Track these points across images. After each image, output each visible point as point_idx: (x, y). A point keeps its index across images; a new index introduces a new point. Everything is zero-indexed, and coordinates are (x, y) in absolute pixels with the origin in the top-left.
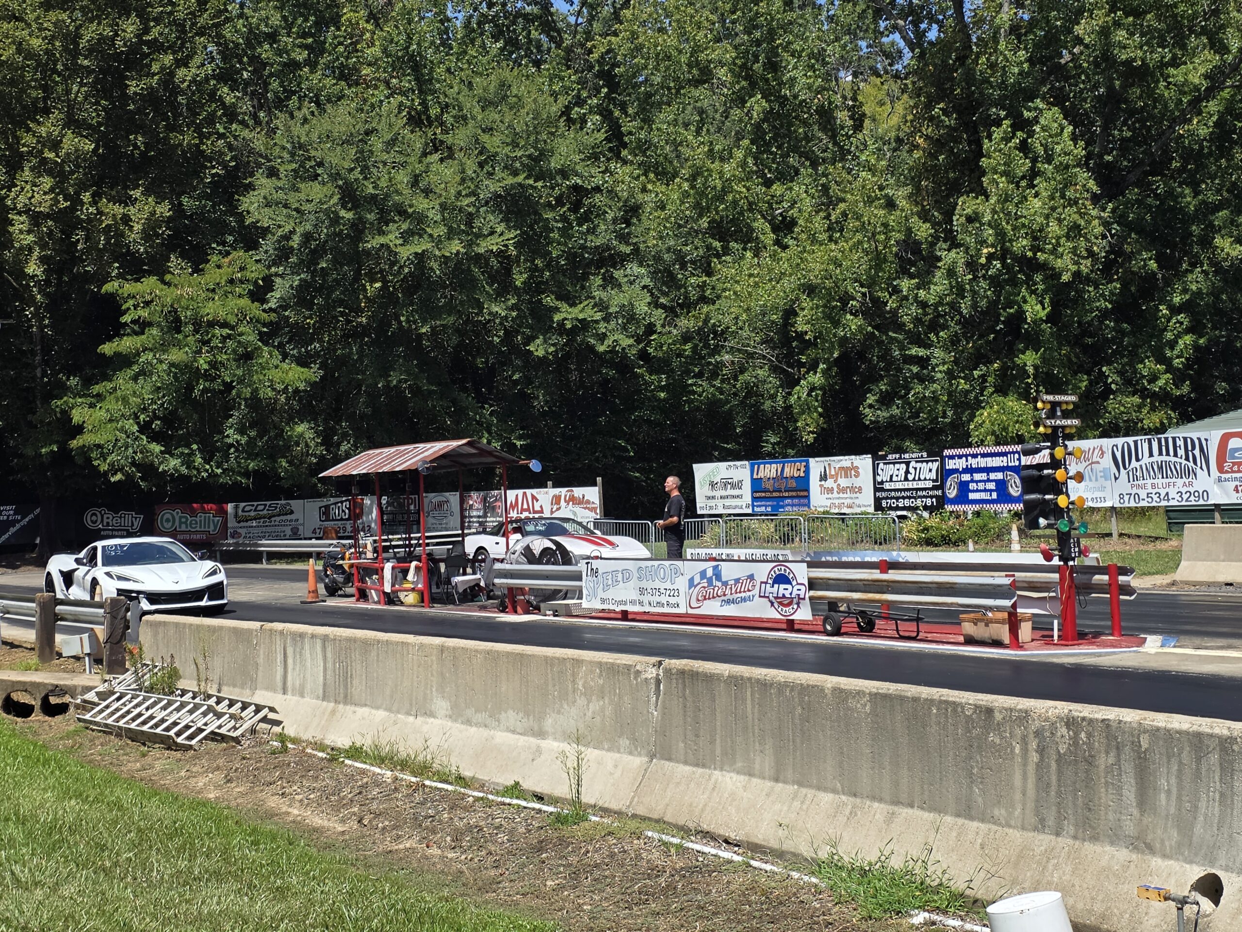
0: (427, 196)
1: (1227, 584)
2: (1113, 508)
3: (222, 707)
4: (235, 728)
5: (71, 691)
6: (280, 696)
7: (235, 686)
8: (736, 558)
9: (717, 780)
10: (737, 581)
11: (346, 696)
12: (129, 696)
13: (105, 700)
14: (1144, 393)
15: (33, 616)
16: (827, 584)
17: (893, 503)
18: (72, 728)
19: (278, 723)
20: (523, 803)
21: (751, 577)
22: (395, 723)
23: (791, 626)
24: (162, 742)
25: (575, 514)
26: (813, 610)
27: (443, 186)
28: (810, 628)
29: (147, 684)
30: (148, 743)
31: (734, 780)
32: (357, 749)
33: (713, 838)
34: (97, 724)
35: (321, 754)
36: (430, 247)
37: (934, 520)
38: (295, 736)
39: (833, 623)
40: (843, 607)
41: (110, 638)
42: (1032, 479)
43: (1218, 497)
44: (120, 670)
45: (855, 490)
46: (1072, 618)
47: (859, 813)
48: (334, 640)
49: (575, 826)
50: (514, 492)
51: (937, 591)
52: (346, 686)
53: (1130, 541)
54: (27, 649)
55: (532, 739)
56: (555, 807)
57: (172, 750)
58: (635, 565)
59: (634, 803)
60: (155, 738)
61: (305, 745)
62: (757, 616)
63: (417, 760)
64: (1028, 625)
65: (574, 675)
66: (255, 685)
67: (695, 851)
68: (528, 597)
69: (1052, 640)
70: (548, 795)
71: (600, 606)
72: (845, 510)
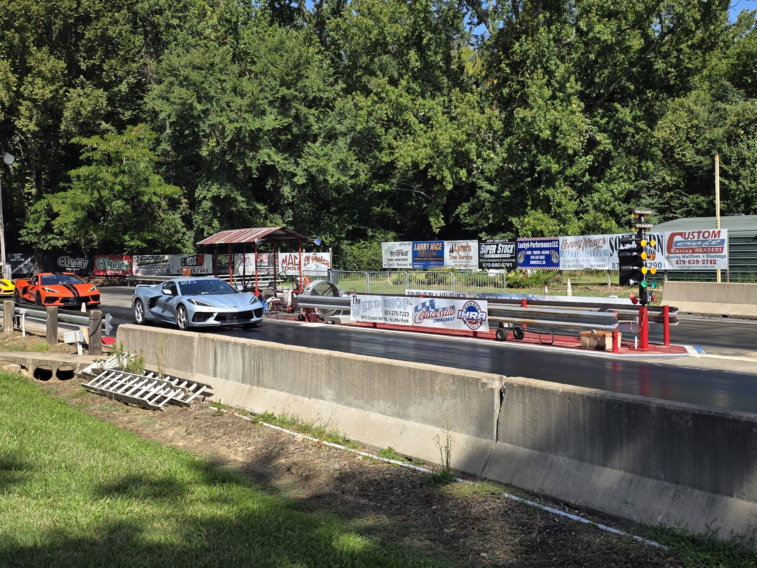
0: (242, 98)
2: (609, 271)
3: (174, 383)
4: (185, 398)
5: (74, 366)
6: (212, 378)
7: (180, 370)
9: (552, 461)
10: (444, 309)
11: (258, 381)
12: (114, 373)
13: (99, 374)
15: (45, 319)
16: (499, 313)
17: (489, 265)
18: (78, 390)
19: (210, 395)
20: (400, 463)
21: (453, 307)
22: (295, 401)
23: (475, 335)
24: (139, 404)
25: (317, 266)
26: (490, 325)
27: (251, 93)
28: (489, 336)
29: (125, 366)
30: (130, 404)
31: (568, 462)
32: (269, 416)
33: (556, 502)
34: (95, 389)
35: (245, 418)
36: (244, 125)
37: (512, 274)
38: (226, 404)
39: (502, 334)
40: (506, 325)
41: (93, 334)
42: (626, 257)
43: (667, 266)
44: (99, 352)
45: (468, 258)
46: (646, 336)
47: (682, 496)
48: (250, 347)
49: (448, 486)
50: (285, 254)
51: (568, 319)
52: (259, 376)
53: (618, 288)
54: (41, 336)
55: (398, 420)
56: (424, 468)
57: (146, 409)
58: (383, 298)
59: (485, 471)
60: (134, 401)
61: (233, 411)
62: (456, 328)
63: (314, 427)
64: (619, 338)
65: (432, 382)
66: (194, 370)
67: (548, 512)
68: (317, 313)
69: (634, 348)
70: (415, 458)
71: (361, 320)
72: (462, 268)
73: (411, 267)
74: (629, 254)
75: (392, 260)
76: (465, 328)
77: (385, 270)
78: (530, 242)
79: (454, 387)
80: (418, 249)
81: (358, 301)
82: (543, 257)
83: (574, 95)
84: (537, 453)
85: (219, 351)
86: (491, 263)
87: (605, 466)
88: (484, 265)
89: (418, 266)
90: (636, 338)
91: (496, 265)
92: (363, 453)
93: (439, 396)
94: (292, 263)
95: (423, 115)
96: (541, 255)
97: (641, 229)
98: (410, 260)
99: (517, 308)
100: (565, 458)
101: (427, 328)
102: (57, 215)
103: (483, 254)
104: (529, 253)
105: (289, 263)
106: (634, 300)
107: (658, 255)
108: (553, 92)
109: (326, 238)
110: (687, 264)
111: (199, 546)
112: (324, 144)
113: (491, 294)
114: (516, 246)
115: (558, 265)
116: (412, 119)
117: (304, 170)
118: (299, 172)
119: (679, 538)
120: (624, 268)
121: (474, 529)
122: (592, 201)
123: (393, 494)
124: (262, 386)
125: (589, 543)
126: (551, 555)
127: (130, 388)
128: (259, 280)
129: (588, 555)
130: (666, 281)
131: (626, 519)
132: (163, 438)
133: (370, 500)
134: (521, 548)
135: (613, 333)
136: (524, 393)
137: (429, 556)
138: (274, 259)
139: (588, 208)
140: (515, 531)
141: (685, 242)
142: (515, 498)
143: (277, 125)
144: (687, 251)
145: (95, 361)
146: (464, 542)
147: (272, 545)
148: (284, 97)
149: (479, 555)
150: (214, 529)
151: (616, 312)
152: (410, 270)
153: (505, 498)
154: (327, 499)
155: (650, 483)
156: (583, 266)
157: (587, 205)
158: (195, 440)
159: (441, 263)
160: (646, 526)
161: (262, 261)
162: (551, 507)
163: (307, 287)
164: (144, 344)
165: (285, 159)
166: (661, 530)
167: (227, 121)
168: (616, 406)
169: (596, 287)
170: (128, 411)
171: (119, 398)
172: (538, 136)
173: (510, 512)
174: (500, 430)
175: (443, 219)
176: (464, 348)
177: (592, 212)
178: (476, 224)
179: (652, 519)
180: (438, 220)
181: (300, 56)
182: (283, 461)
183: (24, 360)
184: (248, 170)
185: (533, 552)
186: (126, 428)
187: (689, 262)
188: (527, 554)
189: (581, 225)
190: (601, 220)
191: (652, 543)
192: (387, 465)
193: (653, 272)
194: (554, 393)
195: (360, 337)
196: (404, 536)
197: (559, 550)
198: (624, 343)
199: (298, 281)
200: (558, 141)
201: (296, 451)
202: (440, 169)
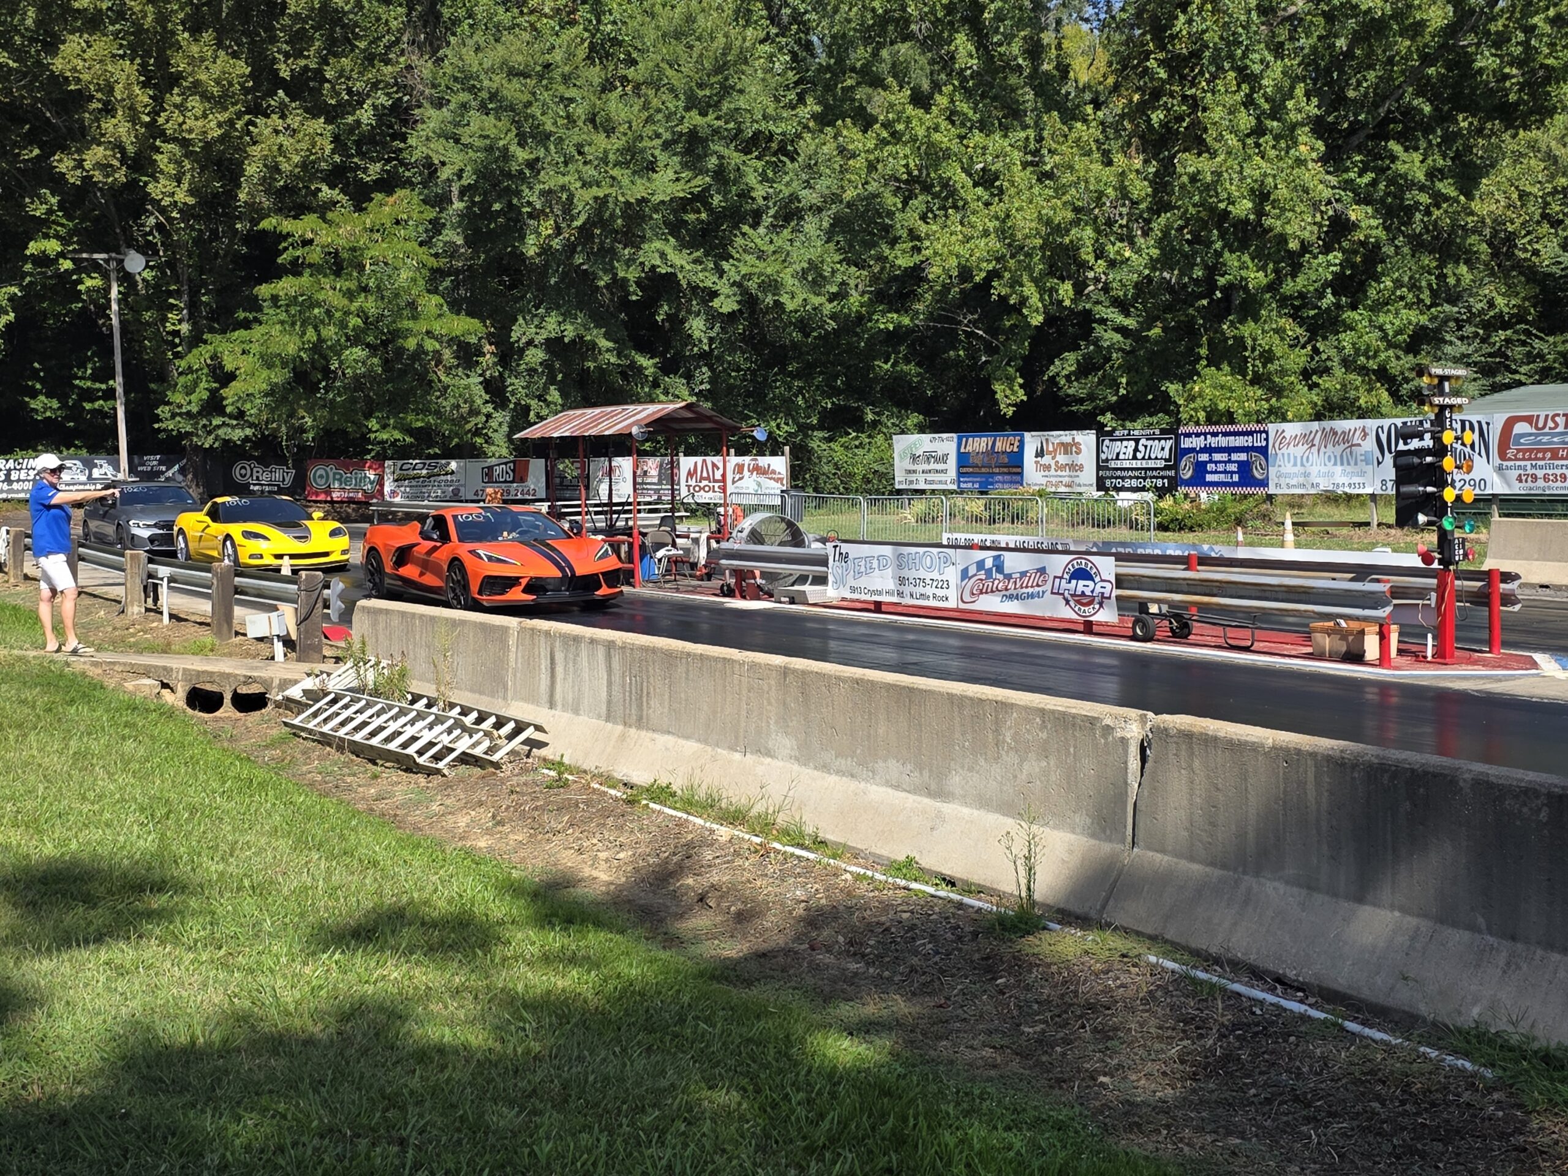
1: (1542, 586)
2: (1373, 497)
3: (469, 720)
4: (491, 750)
5: (267, 683)
6: (546, 711)
7: (481, 693)
8: (1003, 545)
9: (1249, 890)
10: (1023, 574)
11: (640, 719)
12: (348, 699)
13: (317, 701)
14: (1363, 370)
15: (209, 588)
16: (1138, 582)
17: (1119, 483)
18: (275, 732)
19: (541, 745)
20: (931, 890)
21: (1042, 571)
22: (714, 759)
23: (1088, 628)
24: (398, 761)
25: (759, 485)
26: (1119, 609)
27: (626, 126)
28: (1117, 631)
29: (371, 685)
30: (380, 762)
31: (1282, 892)
32: (662, 789)
33: (1256, 974)
34: (310, 731)
35: (613, 792)
36: (613, 191)
37: (1167, 503)
38: (573, 763)
39: (1144, 626)
40: (1154, 609)
41: (305, 619)
42: (1411, 467)
43: (1498, 486)
44: (316, 656)
45: (1075, 467)
46: (1451, 632)
47: (1525, 967)
48: (623, 648)
49: (1031, 938)
50: (691, 460)
51: (1285, 596)
52: (640, 707)
53: (1393, 531)
54: (201, 624)
55: (927, 801)
56: (980, 900)
57: (412, 772)
58: (894, 551)
59: (1109, 907)
60: (389, 756)
61: (589, 777)
62: (1048, 614)
63: (754, 812)
64: (1394, 638)
65: (997, 723)
66: (510, 694)
67: (1239, 995)
68: (759, 581)
69: (1425, 657)
70: (962, 880)
71: (849, 596)
72: (1062, 489)
73: (955, 487)
74: (1416, 460)
75: (914, 472)
76: (1067, 613)
77: (899, 492)
78: (1205, 434)
79: (1044, 735)
80: (969, 448)
81: (844, 557)
82: (1233, 467)
83: (1303, 125)
84: (1218, 872)
85: (559, 656)
86: (1123, 478)
87: (1360, 899)
88: (1108, 483)
89: (970, 485)
90: (1430, 636)
91: (1134, 483)
92: (853, 869)
93: (1012, 754)
94: (708, 479)
95: (983, 169)
96: (1230, 461)
97: (1442, 408)
98: (952, 473)
99: (1178, 572)
100: (1276, 884)
101: (988, 613)
102: (231, 377)
103: (1107, 460)
104: (1204, 457)
105: (702, 478)
106: (1427, 558)
107: (1479, 462)
108: (1258, 118)
109: (778, 427)
110: (1541, 483)
111: (520, 1050)
112: (774, 228)
113: (1123, 544)
114: (1177, 443)
115: (1264, 483)
116: (960, 178)
117: (734, 284)
118: (723, 287)
119: (1517, 1054)
120: (1405, 489)
121: (1083, 1027)
122: (1340, 349)
123: (916, 953)
124: (648, 729)
125: (1325, 1060)
126: (1245, 1084)
127: (381, 729)
128: (639, 511)
129: (1323, 1086)
130: (1496, 518)
131: (1404, 1012)
132: (447, 831)
133: (868, 964)
134: (1181, 1068)
135: (1381, 626)
136: (1191, 748)
137: (990, 1079)
138: (672, 468)
139: (1329, 364)
140: (1169, 1033)
141: (1537, 435)
142: (1170, 965)
143: (680, 191)
144: (1540, 455)
145: (309, 675)
146: (1064, 1054)
147: (669, 1052)
148: (693, 134)
149: (1095, 1080)
150: (550, 1016)
151: (1388, 581)
152: (952, 492)
153: (1149, 964)
154: (781, 959)
155: (1458, 937)
156: (1318, 485)
157: (1329, 358)
158: (511, 836)
159: (1018, 478)
160: (1447, 1027)
161: (645, 473)
162: (1246, 984)
163: (739, 528)
164: (408, 640)
165: (696, 261)
166: (1477, 1037)
167: (578, 184)
168: (1386, 776)
169: (1345, 531)
170: (375, 777)
171: (358, 750)
172: (1226, 213)
173: (1159, 993)
174: (1141, 824)
175: (1021, 386)
176: (1065, 656)
177: (1339, 371)
178: (1091, 397)
179: (1460, 1013)
180: (1011, 389)
181: (728, 48)
182: (690, 881)
183: (168, 670)
184: (618, 284)
185: (1209, 1077)
186: (372, 810)
187: (1546, 478)
188: (1195, 1080)
189: (1315, 399)
190: (1357, 389)
191: (1460, 1062)
192: (903, 893)
193: (1468, 498)
194: (1254, 748)
195: (848, 630)
196: (941, 1038)
197: (1261, 1073)
198: (1403, 646)
199: (719, 514)
200: (1268, 222)
201: (718, 861)
202: (1016, 282)
